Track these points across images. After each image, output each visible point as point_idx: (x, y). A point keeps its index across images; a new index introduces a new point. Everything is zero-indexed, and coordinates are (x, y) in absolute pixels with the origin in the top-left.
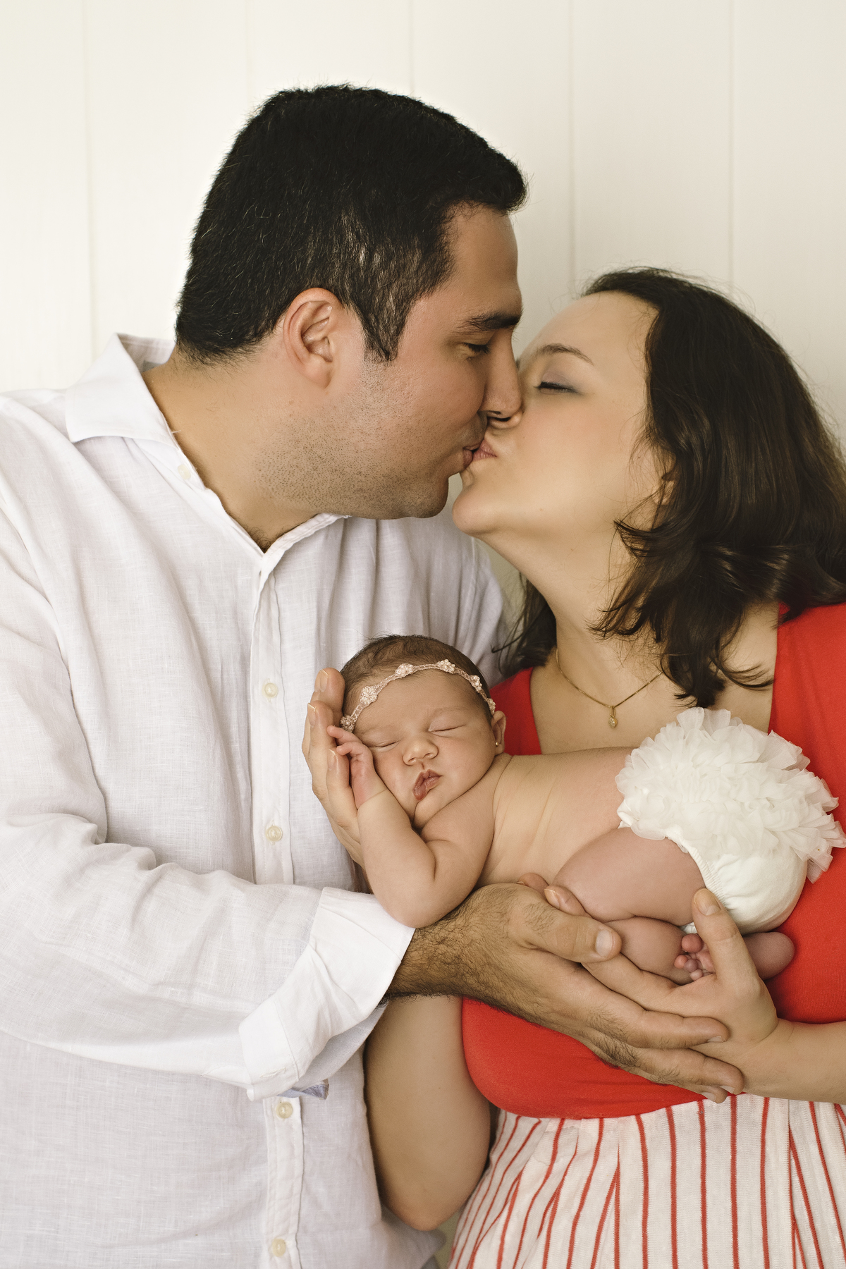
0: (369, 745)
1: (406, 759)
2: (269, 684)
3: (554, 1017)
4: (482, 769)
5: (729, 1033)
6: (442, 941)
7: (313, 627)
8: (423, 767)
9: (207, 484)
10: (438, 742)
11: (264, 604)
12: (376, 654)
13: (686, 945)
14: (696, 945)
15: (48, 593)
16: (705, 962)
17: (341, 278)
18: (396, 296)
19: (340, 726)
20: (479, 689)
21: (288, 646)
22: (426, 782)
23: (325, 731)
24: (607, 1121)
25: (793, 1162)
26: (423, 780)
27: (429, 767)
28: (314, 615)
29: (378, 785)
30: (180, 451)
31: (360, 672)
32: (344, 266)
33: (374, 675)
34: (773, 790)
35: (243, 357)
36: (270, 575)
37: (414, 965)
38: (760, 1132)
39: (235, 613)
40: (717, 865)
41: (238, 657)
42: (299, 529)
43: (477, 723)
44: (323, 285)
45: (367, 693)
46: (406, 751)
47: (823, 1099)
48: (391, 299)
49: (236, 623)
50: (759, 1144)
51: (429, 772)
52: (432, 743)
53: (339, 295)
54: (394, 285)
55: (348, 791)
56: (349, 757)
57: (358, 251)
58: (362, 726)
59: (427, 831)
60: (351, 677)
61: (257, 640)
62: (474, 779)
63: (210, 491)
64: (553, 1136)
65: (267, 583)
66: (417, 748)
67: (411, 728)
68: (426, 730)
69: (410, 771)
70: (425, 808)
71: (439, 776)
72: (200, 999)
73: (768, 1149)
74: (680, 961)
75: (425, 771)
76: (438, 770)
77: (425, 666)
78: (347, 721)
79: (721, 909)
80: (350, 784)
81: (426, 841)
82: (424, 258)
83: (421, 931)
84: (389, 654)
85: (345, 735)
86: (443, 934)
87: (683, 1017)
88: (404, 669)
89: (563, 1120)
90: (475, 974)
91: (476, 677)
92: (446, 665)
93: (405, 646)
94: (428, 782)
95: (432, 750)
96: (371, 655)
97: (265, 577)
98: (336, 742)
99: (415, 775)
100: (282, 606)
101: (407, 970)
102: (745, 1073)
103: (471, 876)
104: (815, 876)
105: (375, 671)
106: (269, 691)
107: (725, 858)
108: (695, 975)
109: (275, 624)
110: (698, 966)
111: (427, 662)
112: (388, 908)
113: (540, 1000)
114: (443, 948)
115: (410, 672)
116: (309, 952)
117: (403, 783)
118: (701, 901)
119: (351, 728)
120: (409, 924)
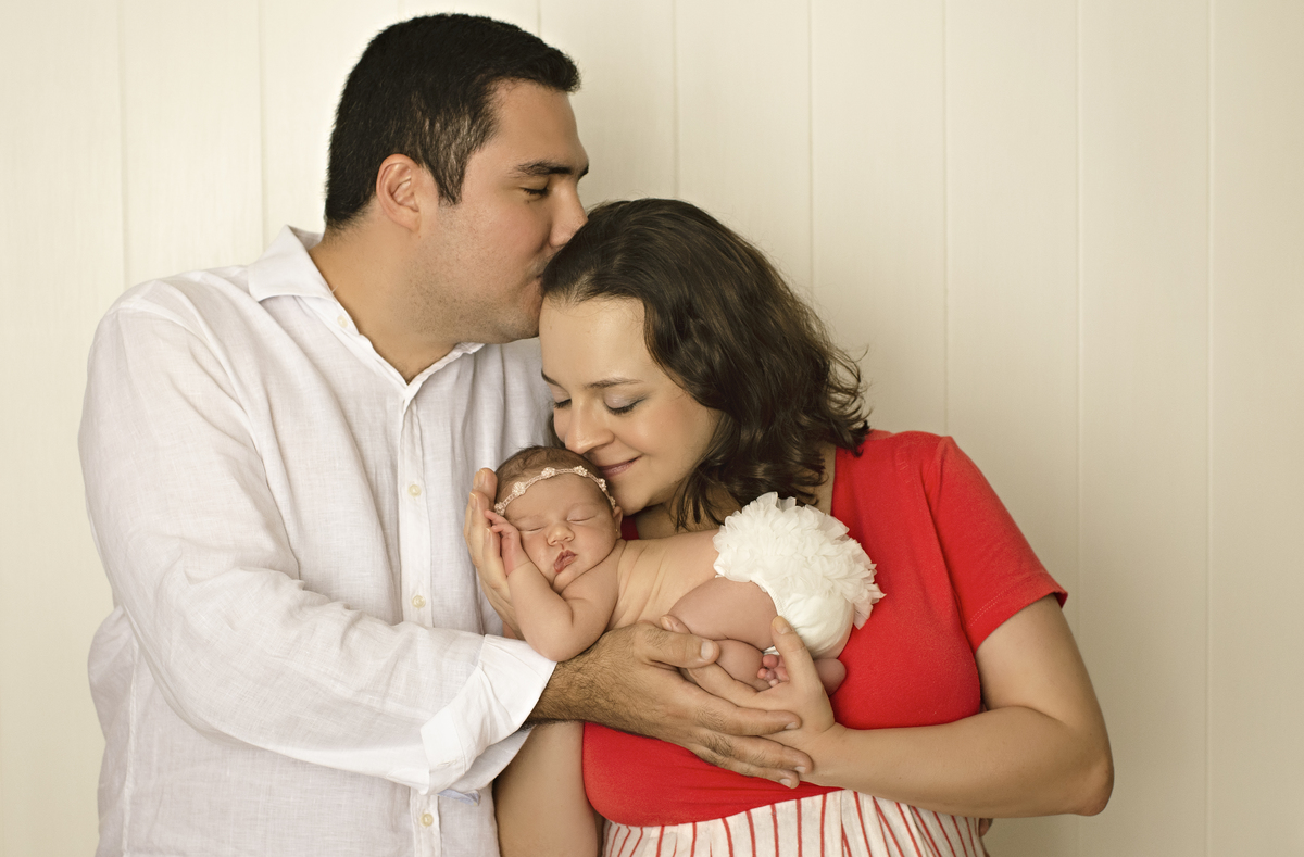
0: (519, 530)
1: (550, 541)
2: (414, 486)
3: (668, 720)
4: (608, 550)
5: (801, 723)
6: (579, 670)
7: (448, 445)
8: (563, 548)
9: (360, 331)
10: (574, 528)
11: (408, 424)
12: (525, 460)
13: (766, 661)
14: (773, 662)
15: (243, 404)
16: (781, 675)
17: (413, 144)
18: (456, 154)
19: (494, 511)
20: (604, 489)
21: (428, 458)
22: (565, 559)
23: (481, 514)
24: (699, 824)
25: (845, 849)
26: (562, 557)
27: (567, 548)
28: (449, 436)
29: (523, 558)
30: (339, 304)
31: (513, 473)
32: (414, 135)
33: (524, 476)
34: (829, 549)
35: (362, 219)
36: (411, 402)
37: (557, 689)
38: (819, 826)
39: (385, 431)
40: (788, 602)
41: (389, 463)
42: (435, 365)
43: (603, 516)
44: (401, 152)
45: (518, 488)
46: (550, 534)
47: (867, 790)
48: (453, 157)
49: (386, 439)
50: (819, 835)
51: (568, 552)
52: (569, 529)
53: (415, 158)
54: (453, 146)
55: (500, 559)
56: (500, 535)
57: (424, 121)
58: (513, 514)
59: (565, 593)
60: (503, 477)
61: (403, 452)
62: (602, 557)
63: (363, 336)
64: (657, 841)
65: (410, 407)
66: (559, 533)
67: (553, 517)
68: (565, 519)
69: (553, 550)
70: (563, 578)
71: (575, 555)
72: (391, 706)
73: (826, 838)
74: (762, 673)
75: (564, 551)
76: (574, 551)
77: (565, 470)
78: (499, 506)
79: (792, 630)
80: (501, 555)
81: (565, 600)
82: (473, 121)
83: (562, 663)
84: (536, 460)
85: (498, 519)
86: (579, 665)
87: (766, 711)
88: (548, 472)
89: (663, 826)
90: (605, 694)
91: (602, 480)
92: (580, 470)
93: (548, 454)
94: (566, 559)
95: (570, 535)
96: (521, 461)
97: (407, 403)
98: (491, 523)
99: (557, 553)
100: (423, 428)
101: (550, 693)
102: (814, 758)
103: (602, 625)
104: (860, 624)
105: (526, 473)
106: (414, 491)
107: (794, 596)
108: (773, 682)
109: (417, 441)
110: (775, 677)
111: (566, 467)
112: (537, 649)
113: (658, 707)
114: (579, 675)
115: (553, 474)
116: (478, 671)
117: (545, 560)
118: (777, 625)
119: (502, 512)
120: (552, 659)
